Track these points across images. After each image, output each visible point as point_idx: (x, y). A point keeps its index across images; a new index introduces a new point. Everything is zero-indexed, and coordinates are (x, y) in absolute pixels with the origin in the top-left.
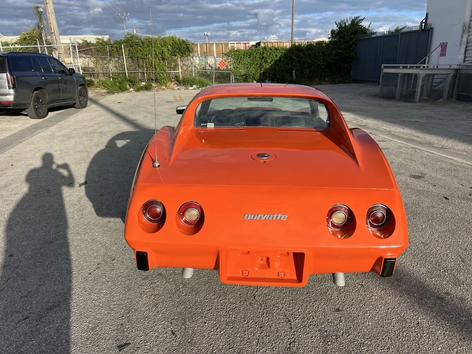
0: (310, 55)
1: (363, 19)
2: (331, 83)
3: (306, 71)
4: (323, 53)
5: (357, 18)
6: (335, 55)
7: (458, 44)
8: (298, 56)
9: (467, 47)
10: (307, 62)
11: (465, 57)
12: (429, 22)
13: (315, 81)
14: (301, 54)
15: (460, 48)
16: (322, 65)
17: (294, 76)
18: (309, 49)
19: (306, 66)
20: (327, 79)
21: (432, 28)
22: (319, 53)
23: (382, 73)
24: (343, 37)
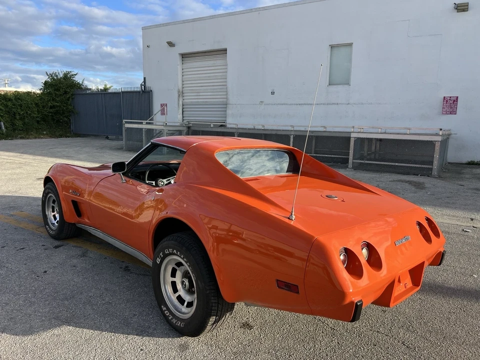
0: (21, 106)
1: (76, 75)
2: (51, 137)
3: (19, 123)
4: (37, 104)
5: (69, 73)
6: (51, 107)
7: (177, 106)
8: (7, 106)
9: (183, 108)
10: (19, 114)
11: (183, 117)
12: (148, 84)
13: (32, 134)
14: (9, 104)
15: (179, 109)
16: (37, 117)
17: (4, 128)
18: (19, 99)
19: (18, 117)
20: (45, 133)
21: (151, 91)
22: (32, 104)
23: (124, 128)
24: (58, 90)
